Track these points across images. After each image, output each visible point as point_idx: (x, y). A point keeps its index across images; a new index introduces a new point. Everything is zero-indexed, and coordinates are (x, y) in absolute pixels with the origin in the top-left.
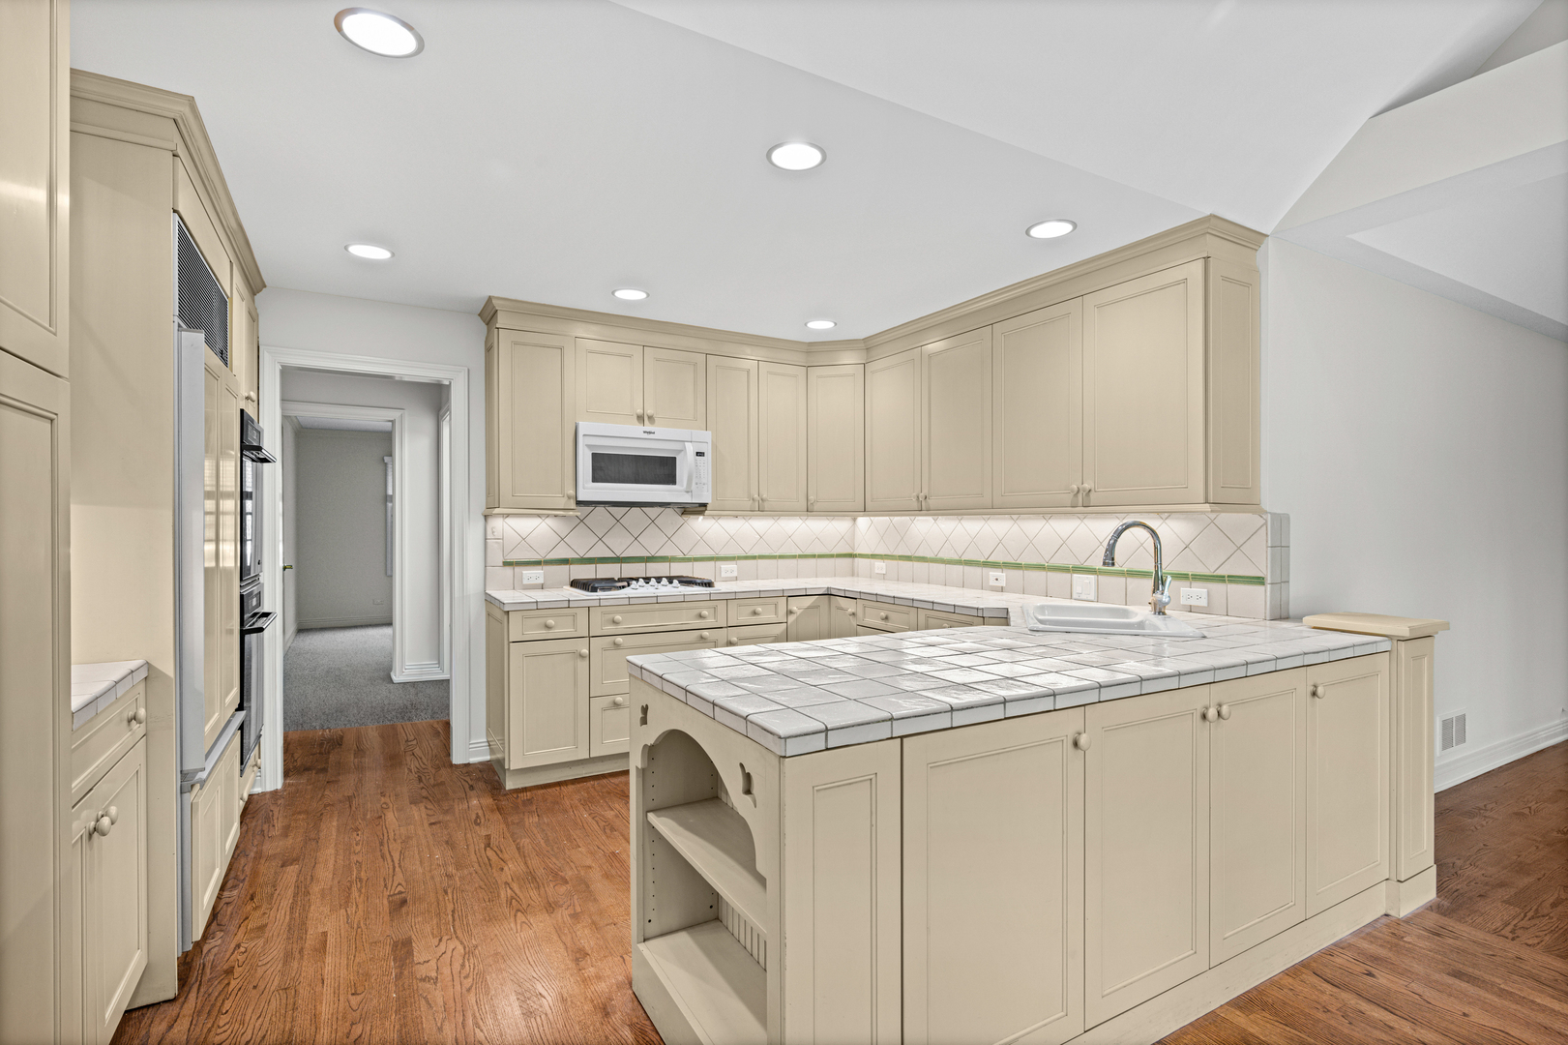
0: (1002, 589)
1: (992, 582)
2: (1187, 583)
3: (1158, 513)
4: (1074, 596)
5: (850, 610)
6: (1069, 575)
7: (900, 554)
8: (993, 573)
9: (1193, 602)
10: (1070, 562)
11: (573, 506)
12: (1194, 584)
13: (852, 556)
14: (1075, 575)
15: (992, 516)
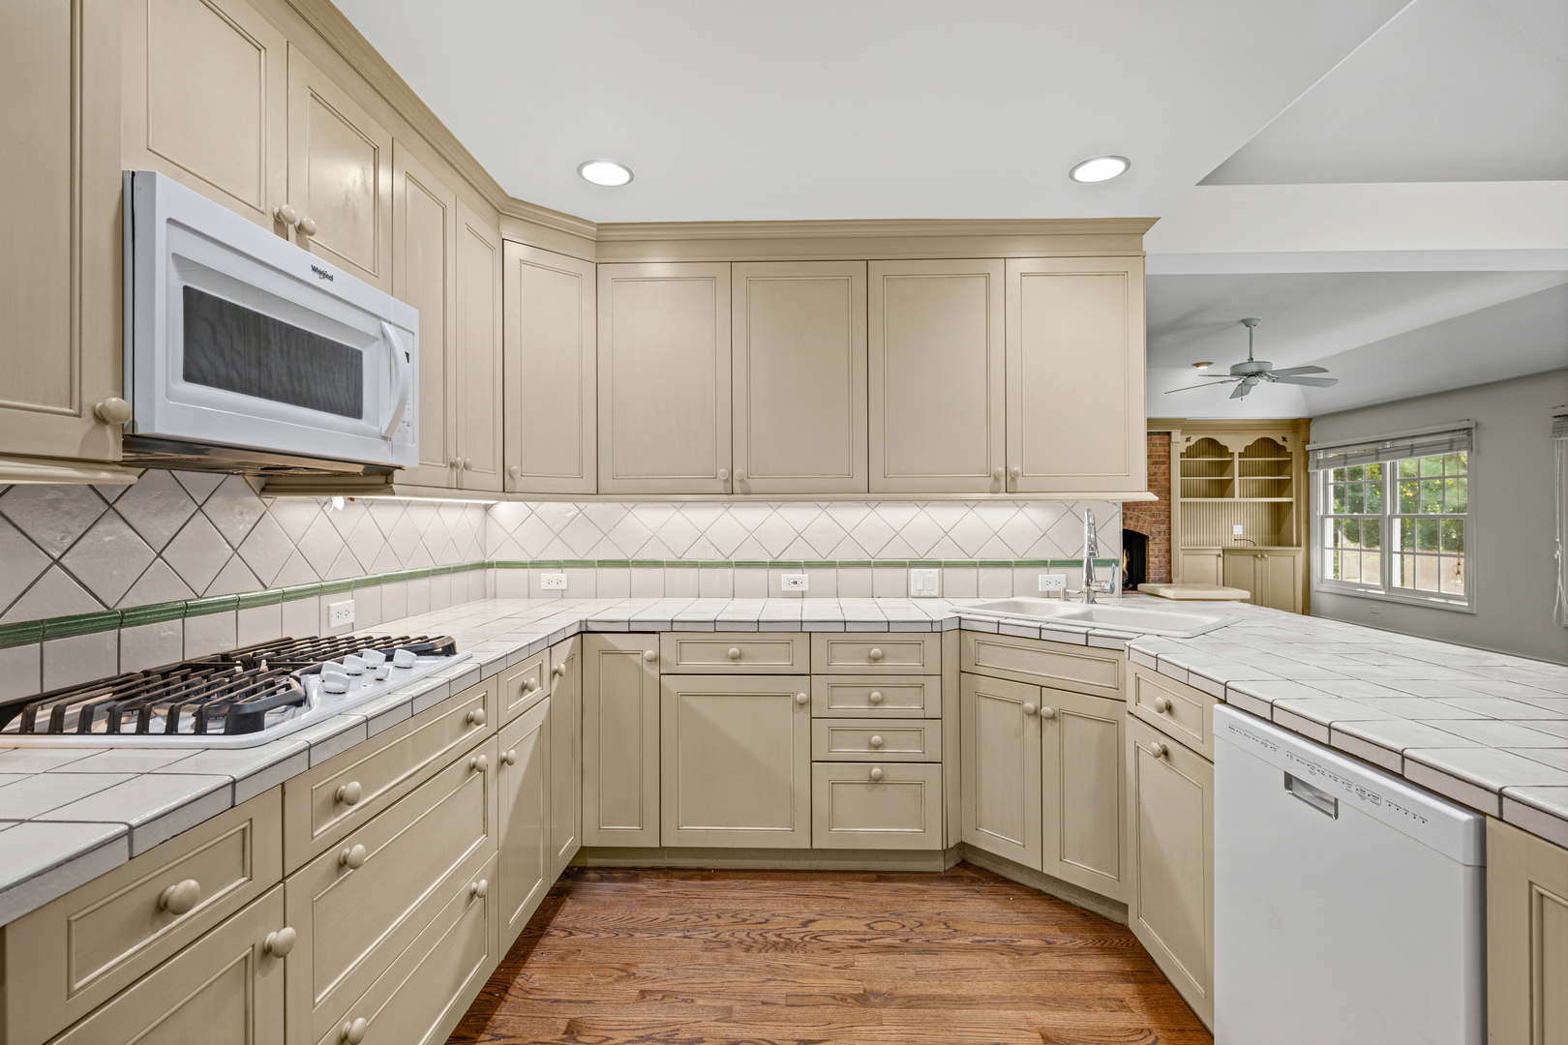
0: (803, 595)
1: (785, 588)
2: (1045, 570)
3: (1013, 501)
4: (913, 593)
5: (649, 653)
6: (905, 570)
7: (601, 558)
8: (787, 576)
9: (1052, 588)
10: (907, 555)
11: (115, 452)
12: (1052, 570)
13: (484, 566)
14: (913, 570)
15: (785, 504)
